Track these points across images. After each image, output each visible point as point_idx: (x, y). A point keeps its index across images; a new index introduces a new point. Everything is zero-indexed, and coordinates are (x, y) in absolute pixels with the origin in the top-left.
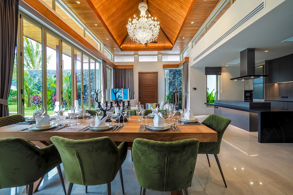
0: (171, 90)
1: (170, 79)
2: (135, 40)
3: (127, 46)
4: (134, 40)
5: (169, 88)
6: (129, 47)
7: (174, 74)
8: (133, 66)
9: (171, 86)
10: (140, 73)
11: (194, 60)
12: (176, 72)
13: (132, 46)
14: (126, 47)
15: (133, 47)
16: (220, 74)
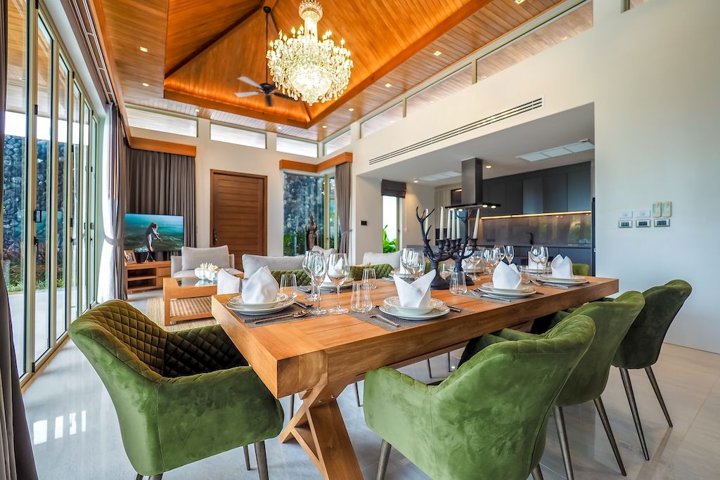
0: (289, 225)
1: (288, 198)
2: (288, 92)
3: (182, 86)
4: (286, 90)
5: (286, 219)
6: (187, 92)
7: (295, 186)
8: (194, 148)
9: (290, 215)
10: (215, 173)
11: (372, 162)
12: (301, 180)
13: (201, 91)
14: (179, 89)
15: (203, 96)
16: (404, 197)
